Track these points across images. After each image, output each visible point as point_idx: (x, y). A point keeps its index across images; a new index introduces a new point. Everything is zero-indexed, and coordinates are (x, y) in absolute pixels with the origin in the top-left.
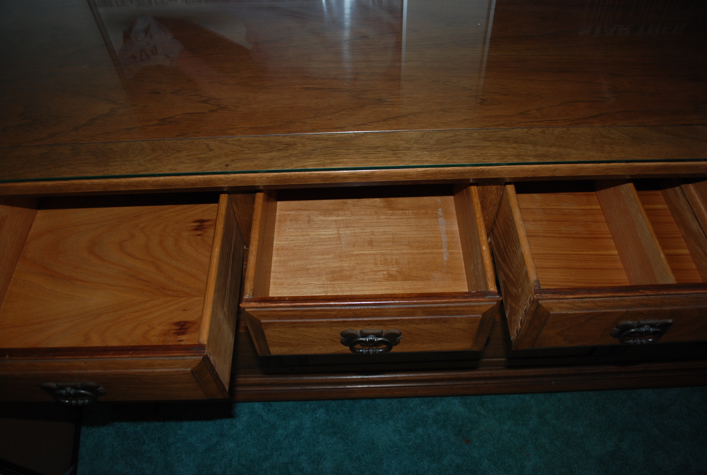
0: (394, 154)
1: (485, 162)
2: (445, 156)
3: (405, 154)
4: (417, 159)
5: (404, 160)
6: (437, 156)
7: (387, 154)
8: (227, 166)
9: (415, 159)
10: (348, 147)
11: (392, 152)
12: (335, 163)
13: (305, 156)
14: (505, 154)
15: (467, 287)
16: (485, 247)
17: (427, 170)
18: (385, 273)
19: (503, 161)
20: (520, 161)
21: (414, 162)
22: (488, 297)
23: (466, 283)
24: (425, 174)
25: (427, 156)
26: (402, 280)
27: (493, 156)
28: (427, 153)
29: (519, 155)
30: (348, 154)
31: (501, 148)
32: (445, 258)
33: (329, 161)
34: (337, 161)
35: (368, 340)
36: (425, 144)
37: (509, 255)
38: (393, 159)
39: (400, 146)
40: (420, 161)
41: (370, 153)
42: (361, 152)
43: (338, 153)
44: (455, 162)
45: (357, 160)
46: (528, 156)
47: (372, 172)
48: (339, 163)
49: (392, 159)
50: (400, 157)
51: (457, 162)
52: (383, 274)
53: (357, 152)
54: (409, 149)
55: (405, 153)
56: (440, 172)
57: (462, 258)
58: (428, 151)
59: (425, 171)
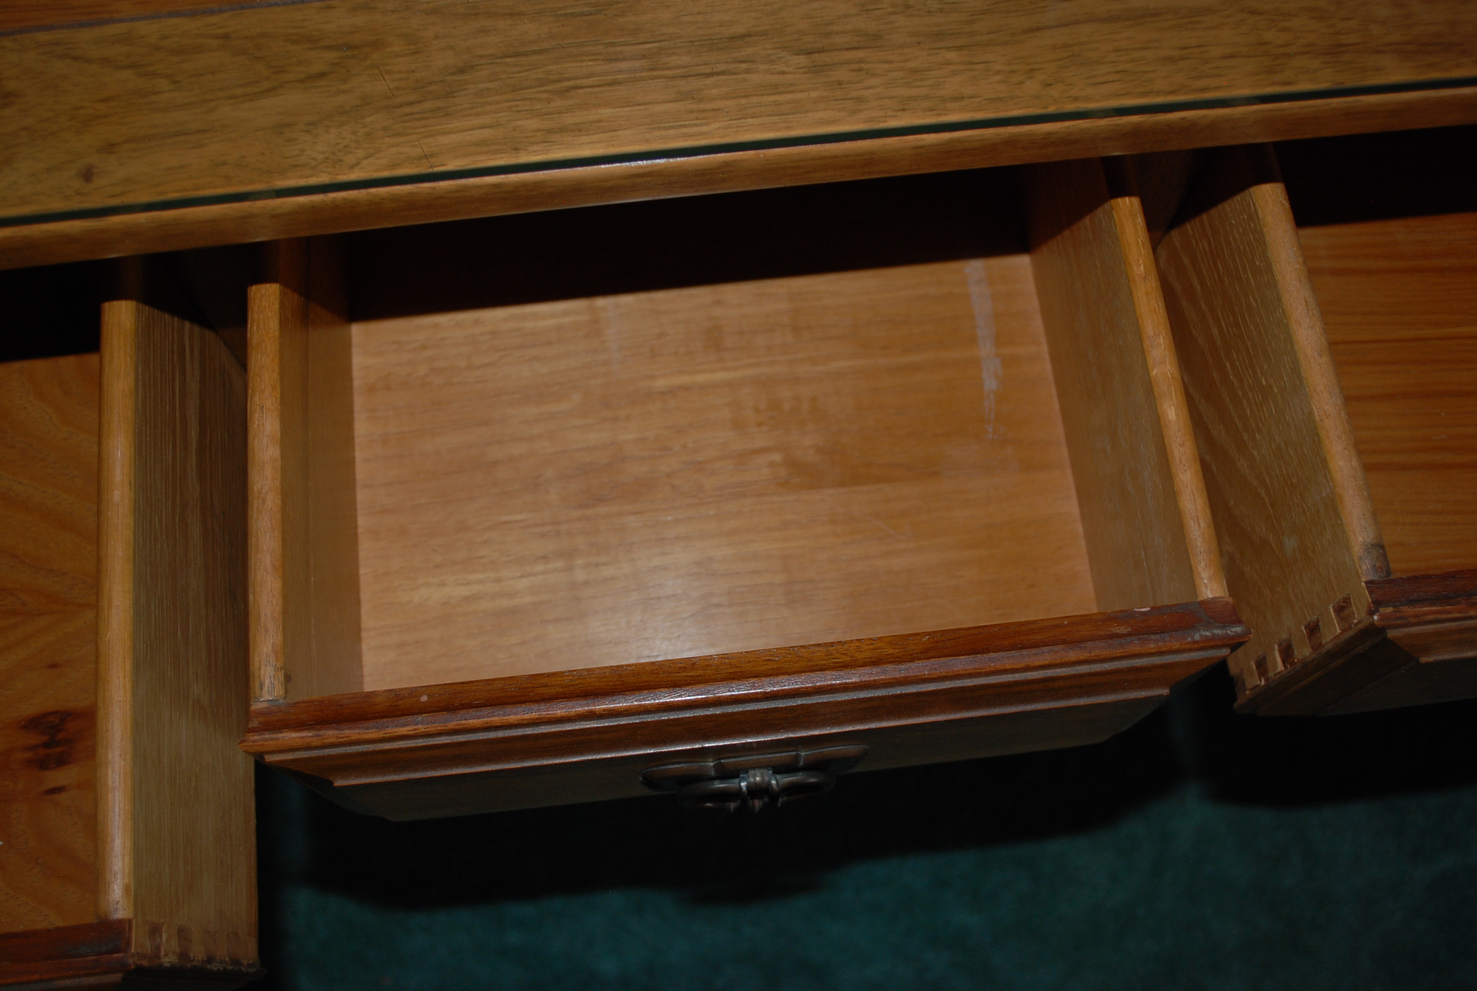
0: (816, 70)
1: (1204, 90)
2: (1031, 70)
3: (860, 70)
4: (914, 92)
5: (860, 100)
6: (998, 72)
7: (783, 73)
8: (88, 175)
9: (903, 92)
10: (612, 44)
11: (802, 60)
12: (563, 130)
13: (427, 105)
14: (1281, 46)
15: (1073, 493)
16: (1173, 408)
17: (958, 140)
18: (777, 457)
19: (1273, 84)
20: (1350, 81)
21: (903, 106)
22: (1201, 635)
23: (1069, 479)
24: (947, 150)
25: (954, 73)
26: (842, 484)
27: (1231, 56)
28: (952, 56)
29: (1341, 45)
30: (612, 84)
31: (1261, 14)
32: (991, 384)
33: (533, 124)
34: (569, 119)
35: (748, 787)
36: (941, 10)
37: (1240, 393)
38: (814, 94)
39: (835, 28)
40: (927, 97)
41: (707, 69)
42: (669, 69)
43: (569, 79)
44: (1076, 99)
45: (657, 108)
46: (1378, 52)
47: (727, 164)
48: (579, 129)
49: (804, 95)
50: (840, 83)
51: (1087, 99)
52: (772, 465)
53: (651, 70)
54: (873, 40)
55: (861, 61)
56: (1011, 143)
57: (1051, 378)
58: (959, 48)
59: (951, 141)
